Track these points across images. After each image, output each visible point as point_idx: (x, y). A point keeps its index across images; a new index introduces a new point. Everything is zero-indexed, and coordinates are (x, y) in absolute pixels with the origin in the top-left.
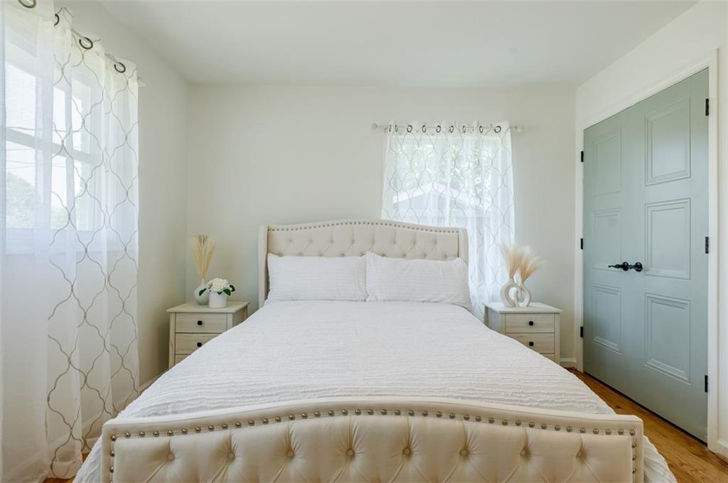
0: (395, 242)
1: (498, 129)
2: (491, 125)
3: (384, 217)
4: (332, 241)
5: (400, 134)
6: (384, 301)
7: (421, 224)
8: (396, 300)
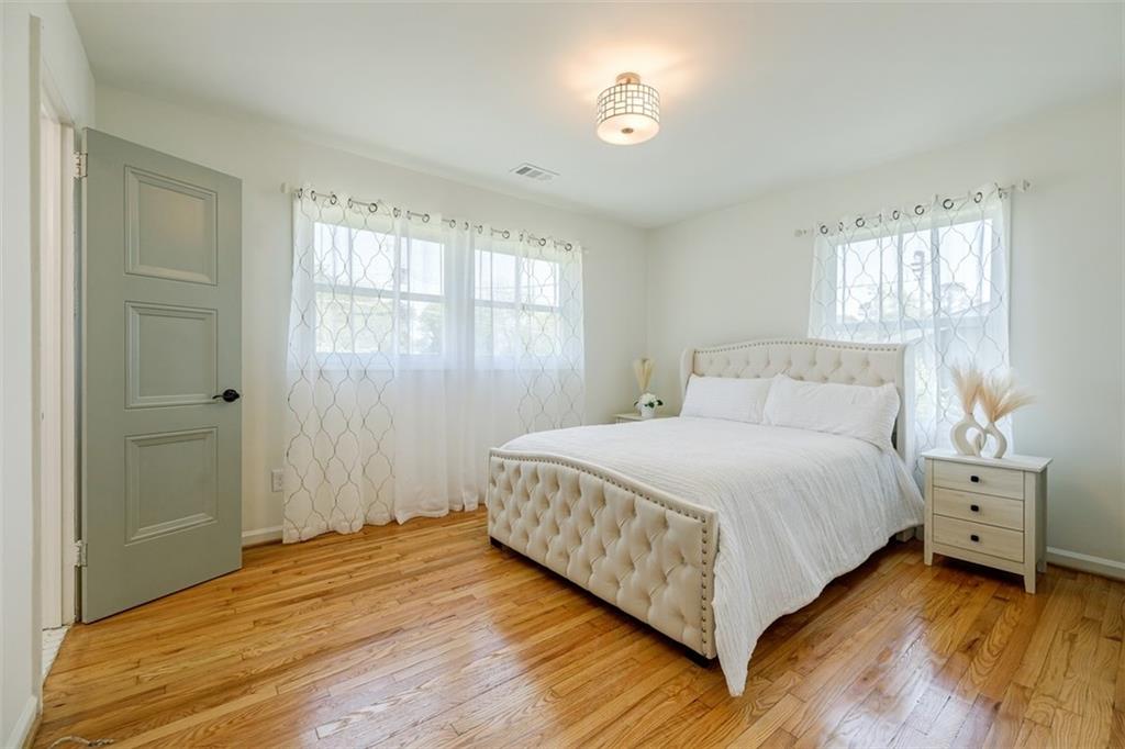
0: (815, 363)
1: (978, 198)
2: (969, 193)
3: (810, 336)
4: (748, 363)
5: (832, 235)
6: (777, 425)
7: (855, 341)
8: (789, 427)
